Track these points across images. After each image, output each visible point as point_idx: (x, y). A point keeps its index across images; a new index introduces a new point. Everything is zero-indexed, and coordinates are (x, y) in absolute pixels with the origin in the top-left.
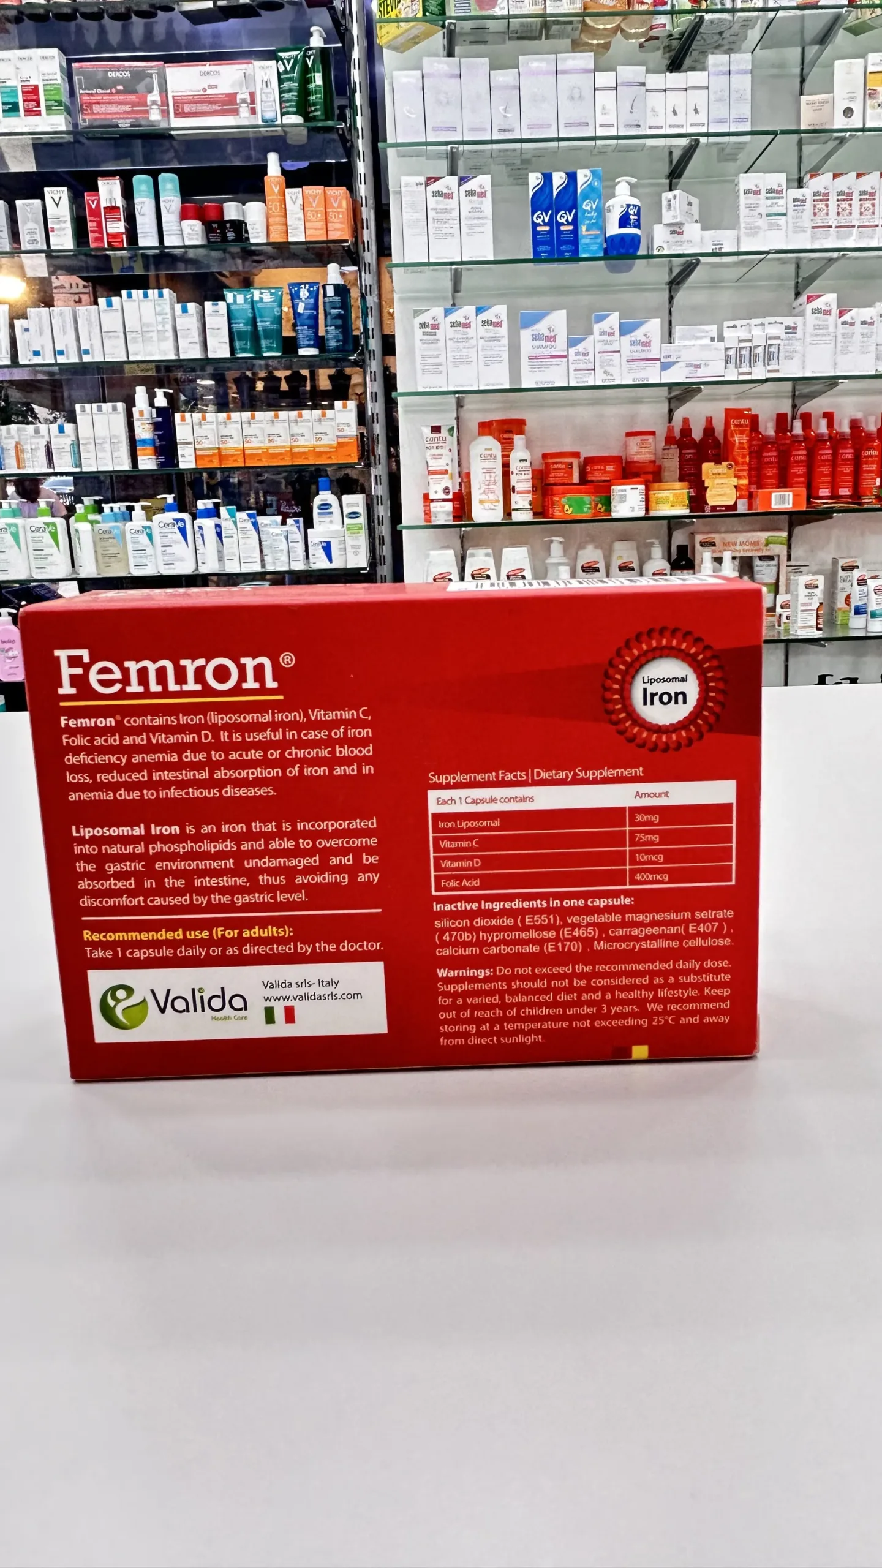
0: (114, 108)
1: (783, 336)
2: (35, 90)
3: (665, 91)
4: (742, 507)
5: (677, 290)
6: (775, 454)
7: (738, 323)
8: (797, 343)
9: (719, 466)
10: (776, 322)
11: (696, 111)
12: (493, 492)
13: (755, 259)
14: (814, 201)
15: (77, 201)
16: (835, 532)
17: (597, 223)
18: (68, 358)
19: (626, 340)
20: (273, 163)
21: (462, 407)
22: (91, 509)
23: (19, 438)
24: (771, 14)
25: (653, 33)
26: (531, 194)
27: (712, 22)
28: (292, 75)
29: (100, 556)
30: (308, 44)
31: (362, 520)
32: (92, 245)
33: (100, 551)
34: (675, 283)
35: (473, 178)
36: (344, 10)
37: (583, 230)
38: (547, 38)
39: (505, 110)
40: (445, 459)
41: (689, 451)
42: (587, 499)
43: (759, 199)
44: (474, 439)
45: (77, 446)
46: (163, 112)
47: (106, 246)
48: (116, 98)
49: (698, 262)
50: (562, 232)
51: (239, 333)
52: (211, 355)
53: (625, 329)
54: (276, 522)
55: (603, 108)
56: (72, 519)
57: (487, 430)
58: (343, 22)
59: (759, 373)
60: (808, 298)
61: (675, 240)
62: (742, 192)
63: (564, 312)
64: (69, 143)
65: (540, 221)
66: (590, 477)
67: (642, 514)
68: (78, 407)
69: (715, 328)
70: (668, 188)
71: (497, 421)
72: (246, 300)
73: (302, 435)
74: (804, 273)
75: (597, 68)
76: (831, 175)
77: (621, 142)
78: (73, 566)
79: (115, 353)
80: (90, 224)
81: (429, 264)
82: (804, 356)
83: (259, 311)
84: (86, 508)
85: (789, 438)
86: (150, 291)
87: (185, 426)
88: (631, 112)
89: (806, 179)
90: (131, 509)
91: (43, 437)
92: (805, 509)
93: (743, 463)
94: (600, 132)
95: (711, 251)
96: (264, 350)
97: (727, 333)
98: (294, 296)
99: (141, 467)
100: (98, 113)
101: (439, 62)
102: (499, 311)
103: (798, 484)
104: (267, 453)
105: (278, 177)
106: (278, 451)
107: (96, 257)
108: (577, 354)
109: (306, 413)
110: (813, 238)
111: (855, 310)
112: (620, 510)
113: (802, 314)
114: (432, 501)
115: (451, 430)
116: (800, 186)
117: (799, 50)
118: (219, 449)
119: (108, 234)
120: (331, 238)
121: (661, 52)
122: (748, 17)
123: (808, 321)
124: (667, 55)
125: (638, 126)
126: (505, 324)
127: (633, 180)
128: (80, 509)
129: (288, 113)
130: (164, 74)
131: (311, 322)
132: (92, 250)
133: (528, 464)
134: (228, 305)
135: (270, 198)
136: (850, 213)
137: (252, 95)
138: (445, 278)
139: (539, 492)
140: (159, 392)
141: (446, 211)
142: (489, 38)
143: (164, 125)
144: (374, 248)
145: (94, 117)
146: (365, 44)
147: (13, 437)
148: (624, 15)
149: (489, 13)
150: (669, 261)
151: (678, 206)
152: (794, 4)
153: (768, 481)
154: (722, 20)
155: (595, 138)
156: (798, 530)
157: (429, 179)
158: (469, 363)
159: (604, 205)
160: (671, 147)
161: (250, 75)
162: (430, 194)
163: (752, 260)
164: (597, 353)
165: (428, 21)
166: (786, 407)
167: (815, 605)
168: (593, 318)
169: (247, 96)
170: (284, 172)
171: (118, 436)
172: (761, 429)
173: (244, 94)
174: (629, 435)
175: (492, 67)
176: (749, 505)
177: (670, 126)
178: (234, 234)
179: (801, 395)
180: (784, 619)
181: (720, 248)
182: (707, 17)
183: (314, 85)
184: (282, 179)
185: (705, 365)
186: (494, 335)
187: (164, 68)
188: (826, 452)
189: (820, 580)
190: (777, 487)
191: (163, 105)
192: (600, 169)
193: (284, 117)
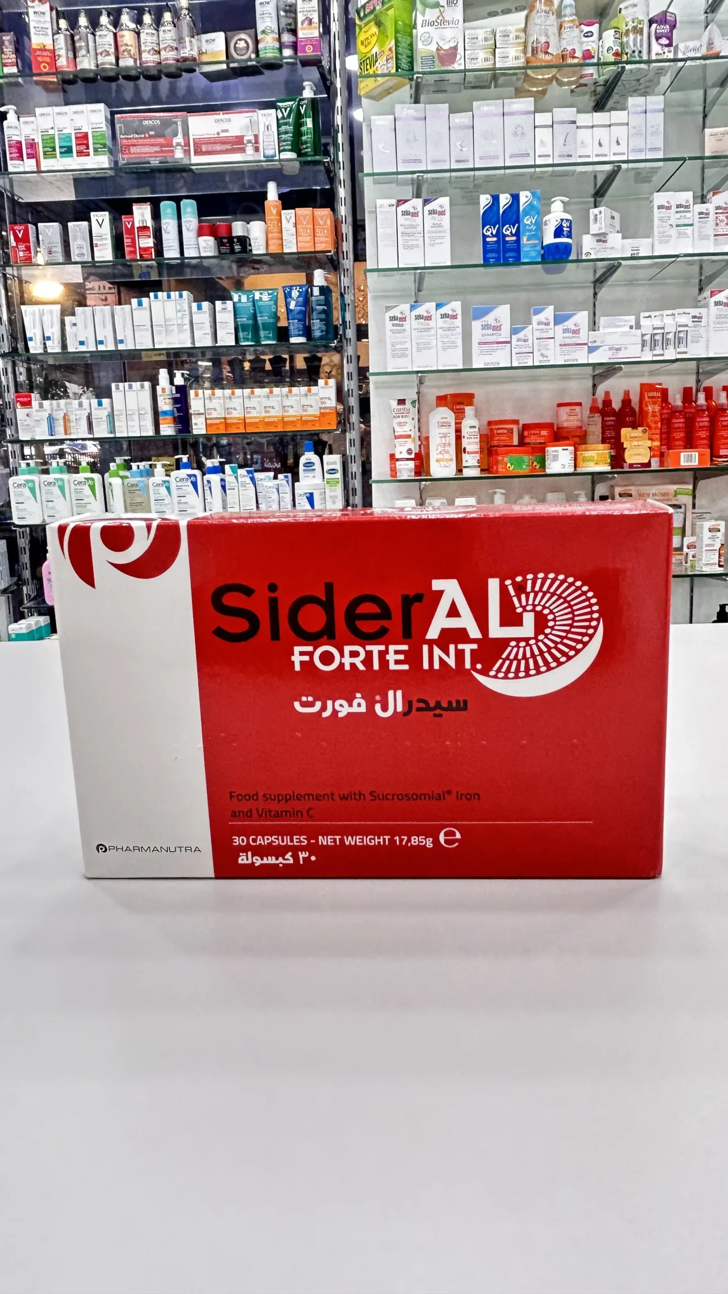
0: (147, 149)
1: (691, 324)
2: (86, 136)
3: (593, 127)
4: (655, 465)
5: (601, 288)
6: (682, 420)
7: (653, 314)
8: (703, 329)
9: (635, 431)
10: (684, 313)
11: (618, 143)
12: (447, 452)
13: (667, 262)
14: (716, 213)
15: (115, 222)
17: (536, 234)
18: (106, 347)
19: (559, 328)
20: (272, 192)
21: (423, 383)
22: (122, 467)
23: (67, 411)
24: (680, 64)
25: (582, 81)
26: (482, 212)
27: (631, 71)
28: (288, 120)
29: (128, 505)
30: (302, 95)
31: (339, 475)
32: (128, 257)
33: (128, 501)
34: (599, 281)
35: (435, 199)
36: (330, 67)
37: (524, 240)
38: (496, 87)
39: (461, 145)
40: (409, 426)
41: (610, 419)
42: (526, 458)
43: (670, 213)
44: (432, 410)
45: (111, 416)
46: (185, 151)
47: (138, 258)
48: (148, 141)
49: (619, 265)
50: (507, 242)
51: (243, 325)
52: (220, 343)
53: (559, 320)
54: (269, 476)
55: (542, 142)
56: (107, 475)
57: (443, 402)
58: (329, 77)
59: (670, 354)
60: (712, 292)
61: (600, 247)
62: (656, 207)
63: (509, 306)
64: (111, 177)
65: (489, 233)
66: (527, 440)
67: (571, 470)
68: (113, 385)
69: (633, 318)
70: (593, 205)
71: (452, 395)
72: (248, 299)
73: (292, 407)
74: (707, 271)
75: (536, 110)
77: (556, 168)
78: (107, 511)
79: (144, 342)
80: (125, 241)
81: (398, 269)
82: (708, 340)
83: (259, 309)
84: (118, 466)
85: (695, 407)
86: (172, 293)
87: (197, 401)
88: (565, 145)
89: (709, 196)
90: (153, 467)
91: (85, 409)
92: (709, 466)
93: (656, 428)
94: (539, 161)
95: (630, 256)
96: (262, 339)
97: (643, 322)
98: (287, 296)
99: (162, 433)
100: (134, 153)
101: (408, 109)
102: (455, 306)
103: (702, 446)
104: (263, 422)
105: (276, 201)
106: (272, 420)
107: (130, 266)
108: (519, 340)
109: (294, 389)
110: (715, 244)
112: (553, 467)
113: (706, 306)
114: (398, 460)
115: (413, 402)
116: (703, 202)
117: (701, 92)
118: (225, 418)
119: (140, 248)
120: (317, 249)
121: (587, 97)
122: (661, 66)
123: (710, 311)
124: (593, 98)
125: (571, 156)
126: (459, 317)
127: (566, 199)
128: (113, 467)
129: (284, 150)
130: (187, 121)
131: (301, 316)
132: (127, 260)
133: (476, 430)
134: (234, 304)
135: (269, 218)
137: (256, 137)
138: (409, 281)
139: (486, 451)
141: (412, 226)
142: (449, 88)
143: (186, 161)
144: (351, 256)
145: (131, 156)
146: (347, 94)
147: (62, 410)
148: (559, 67)
149: (450, 68)
150: (595, 264)
151: (603, 218)
152: (699, 55)
153: (677, 443)
154: (639, 69)
155: (535, 166)
156: (702, 484)
157: (399, 201)
158: (430, 348)
159: (542, 220)
160: (596, 172)
161: (255, 121)
162: (399, 213)
163: (663, 263)
164: (535, 341)
165: (399, 76)
166: (691, 382)
167: (718, 546)
168: (532, 311)
169: (252, 138)
170: (281, 196)
171: (144, 409)
172: (670, 400)
173: (249, 137)
174: (560, 405)
175: (452, 111)
176: (662, 463)
177: (597, 156)
178: (239, 247)
179: (704, 373)
180: (690, 558)
181: (638, 253)
182: (628, 67)
183: (305, 128)
184: (279, 203)
185: (625, 348)
186: (451, 326)
187: (187, 116)
188: (725, 420)
189: (722, 525)
190: (685, 448)
191: (185, 146)
192: (538, 191)
193: (281, 154)
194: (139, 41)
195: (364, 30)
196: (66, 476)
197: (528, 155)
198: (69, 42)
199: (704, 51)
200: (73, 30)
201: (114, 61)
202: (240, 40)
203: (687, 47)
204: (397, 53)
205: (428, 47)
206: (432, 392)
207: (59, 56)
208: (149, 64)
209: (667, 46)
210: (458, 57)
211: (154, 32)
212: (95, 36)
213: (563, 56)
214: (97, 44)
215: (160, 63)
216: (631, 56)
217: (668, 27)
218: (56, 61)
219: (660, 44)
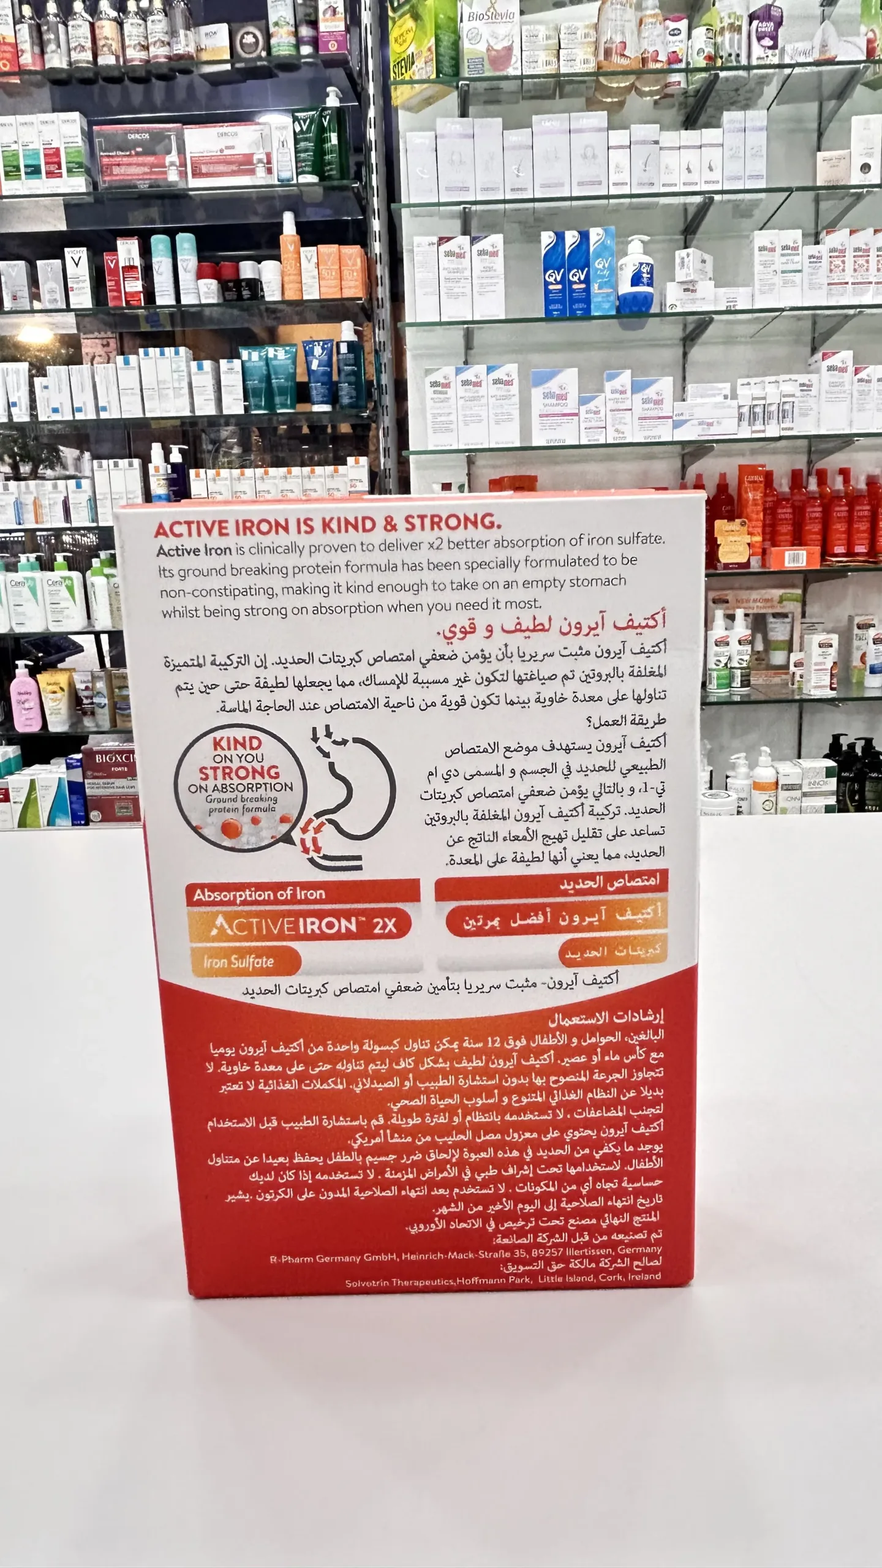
0: (132, 170)
2: (57, 152)
3: (680, 148)
4: (755, 565)
5: (692, 346)
6: (790, 510)
7: (753, 380)
8: (812, 400)
9: (731, 523)
10: (791, 380)
11: (711, 169)
13: (770, 316)
14: (831, 257)
15: (96, 261)
16: (851, 590)
17: (609, 281)
18: (86, 414)
19: (638, 397)
20: (289, 221)
21: (473, 463)
22: (108, 564)
23: (38, 494)
24: (787, 71)
25: (669, 90)
26: (543, 252)
27: (727, 79)
28: (308, 135)
29: (115, 610)
30: (325, 104)
32: (111, 304)
33: (115, 605)
34: (690, 339)
35: (486, 237)
36: (360, 70)
37: (595, 288)
38: (561, 97)
39: (519, 170)
43: (774, 256)
45: (93, 502)
46: (181, 172)
47: (124, 305)
48: (134, 160)
49: (711, 320)
50: (574, 291)
51: (254, 390)
52: (226, 412)
53: (637, 387)
55: (617, 167)
56: (88, 573)
57: (498, 485)
58: (359, 81)
59: (773, 431)
60: (824, 355)
61: (688, 298)
62: (756, 249)
63: (576, 370)
64: (90, 204)
65: (552, 280)
69: (728, 385)
70: (682, 244)
71: (509, 477)
72: (260, 357)
73: (314, 490)
74: (822, 327)
75: (611, 127)
76: (848, 230)
77: (634, 200)
78: (89, 617)
79: (132, 411)
80: (108, 284)
81: (441, 324)
82: (819, 413)
83: (273, 368)
84: (102, 562)
85: (804, 494)
86: (167, 350)
87: (199, 482)
88: (645, 171)
89: (823, 235)
91: (61, 492)
92: (819, 568)
93: (757, 520)
94: (613, 191)
95: (725, 309)
96: (278, 406)
97: (740, 391)
98: (308, 353)
100: (117, 175)
101: (453, 123)
102: (510, 369)
103: (812, 543)
105: (293, 236)
107: (114, 315)
108: (587, 412)
109: (319, 469)
110: (829, 294)
111: (872, 367)
113: (817, 371)
115: (461, 487)
116: (817, 243)
117: (817, 105)
120: (345, 296)
121: (675, 110)
122: (764, 73)
123: (822, 378)
124: (683, 112)
125: (653, 184)
126: (516, 382)
128: (96, 563)
129: (303, 173)
130: (183, 134)
131: (325, 379)
132: (111, 308)
134: (243, 363)
135: (286, 256)
136: (867, 270)
137: (268, 155)
138: (455, 338)
141: (457, 271)
142: (503, 97)
143: (182, 185)
144: (388, 305)
145: (115, 178)
146: (381, 102)
147: (31, 493)
148: (638, 73)
149: (504, 73)
150: (685, 319)
151: (691, 264)
152: (810, 60)
153: (782, 538)
154: (736, 78)
155: (608, 197)
156: (813, 587)
157: (441, 239)
158: (480, 421)
159: (617, 264)
160: (685, 204)
161: (267, 135)
162: (442, 255)
163: (765, 318)
164: (608, 412)
165: (443, 83)
166: (801, 463)
167: (829, 665)
168: (605, 376)
169: (264, 157)
170: (300, 227)
171: (133, 492)
172: (775, 485)
173: (260, 155)
175: (505, 127)
176: (764, 565)
177: (684, 184)
178: (249, 292)
179: (816, 452)
180: (797, 678)
181: (734, 306)
182: (724, 74)
183: (329, 144)
184: (297, 238)
185: (718, 422)
186: (505, 393)
187: (183, 129)
188: (841, 510)
189: (834, 639)
190: (793, 545)
191: (181, 166)
192: (613, 228)
193: (300, 177)
194: (122, 35)
195: (398, 24)
196: (39, 575)
197: (600, 183)
198: (35, 34)
199: (816, 56)
200: (40, 19)
201: (91, 59)
202: (248, 33)
203: (795, 50)
204: (438, 55)
205: (477, 47)
206: (486, 473)
207: (23, 51)
208: (134, 63)
209: (770, 48)
210: (514, 60)
211: (141, 22)
212: (66, 26)
213: (643, 59)
214: (70, 37)
215: (148, 62)
216: (727, 61)
217: (772, 24)
218: (18, 57)
219: (762, 46)
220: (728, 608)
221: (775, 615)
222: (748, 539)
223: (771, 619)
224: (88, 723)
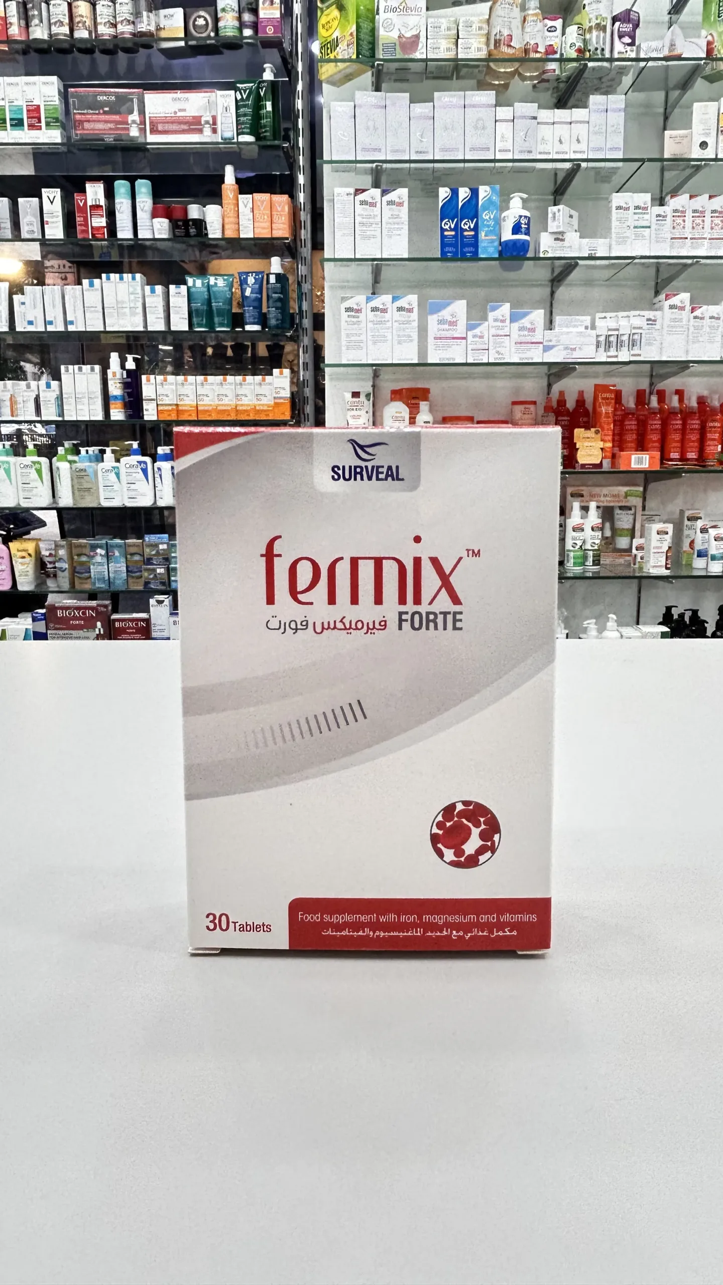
0: (100, 126)
1: (645, 327)
2: (37, 109)
3: (554, 123)
4: (606, 465)
5: (558, 287)
6: (635, 423)
7: (608, 315)
8: (656, 334)
9: (588, 431)
10: (639, 315)
11: (578, 141)
13: (624, 263)
14: (673, 216)
15: (67, 200)
16: (683, 489)
17: (494, 229)
18: (56, 327)
19: (515, 326)
20: (230, 174)
21: (378, 377)
22: (70, 451)
23: (14, 390)
24: (642, 64)
25: (545, 76)
26: (441, 204)
27: (594, 68)
28: (247, 103)
29: (76, 490)
30: (262, 78)
32: (80, 236)
34: (557, 280)
35: (393, 190)
36: (291, 51)
37: (482, 235)
38: (457, 79)
39: (422, 136)
40: (363, 419)
41: (563, 418)
43: (628, 214)
44: (387, 403)
45: (60, 399)
46: (140, 129)
47: (90, 237)
48: (102, 117)
49: (577, 264)
50: (465, 237)
51: (197, 310)
52: (173, 328)
53: (514, 318)
55: (503, 137)
56: (54, 459)
57: (398, 396)
58: (290, 61)
59: (624, 356)
60: (667, 296)
61: (558, 245)
62: (614, 208)
63: (464, 302)
64: (64, 153)
65: (447, 227)
68: (63, 368)
69: (589, 318)
70: (552, 203)
71: (407, 389)
72: (203, 284)
73: (246, 396)
74: (664, 275)
75: (498, 104)
76: (687, 196)
77: (516, 164)
78: (54, 496)
79: (95, 325)
80: (78, 219)
81: (355, 260)
82: (661, 343)
83: (214, 293)
84: (66, 450)
85: (647, 410)
86: (125, 275)
87: (149, 386)
88: (525, 141)
89: (667, 198)
90: (103, 452)
91: (33, 391)
92: (658, 469)
93: (608, 430)
94: (499, 156)
95: (587, 255)
96: (217, 325)
97: (598, 323)
98: (243, 283)
99: (112, 418)
100: (88, 130)
101: (368, 96)
102: (411, 300)
103: (653, 449)
104: (216, 410)
105: (233, 185)
106: (225, 408)
107: (82, 245)
109: (249, 378)
111: (705, 307)
113: (661, 309)
115: (368, 396)
116: (662, 205)
117: (664, 93)
118: (177, 405)
119: (92, 228)
120: (274, 236)
121: (550, 92)
122: (623, 65)
123: (665, 315)
124: (555, 95)
125: (530, 152)
126: (416, 310)
128: (61, 450)
129: (243, 133)
130: (143, 98)
131: (256, 304)
132: (79, 239)
134: (189, 289)
135: (226, 201)
136: (703, 228)
137: (214, 118)
138: (366, 272)
140: (130, 358)
141: (369, 217)
142: (409, 77)
143: (141, 140)
144: (309, 245)
146: (308, 79)
147: (8, 391)
148: (521, 61)
149: (412, 56)
150: (553, 263)
151: (561, 218)
152: (661, 56)
153: (629, 445)
154: (601, 68)
155: (494, 161)
156: (652, 486)
157: (357, 190)
158: (385, 341)
159: (500, 216)
160: (556, 169)
161: (213, 101)
162: (357, 203)
163: (620, 264)
164: (490, 336)
165: (361, 63)
166: (644, 384)
167: (665, 549)
168: (488, 307)
169: (210, 119)
170: (238, 181)
171: (94, 393)
172: (624, 401)
173: (207, 117)
174: (514, 403)
175: (412, 101)
176: (613, 464)
177: (557, 153)
178: (194, 230)
179: (657, 376)
180: (639, 559)
181: (595, 253)
182: (590, 64)
183: (265, 111)
184: (236, 187)
185: (580, 348)
186: (406, 319)
187: (143, 94)
188: (677, 423)
189: (670, 528)
190: (637, 450)
191: (141, 124)
192: (498, 187)
193: (240, 137)
194: (95, 14)
195: (325, 13)
196: (12, 459)
198: (21, 10)
199: (666, 52)
201: (68, 32)
202: (200, 17)
203: (649, 47)
204: (358, 39)
205: (390, 34)
206: (388, 384)
207: (11, 24)
208: (104, 38)
209: (629, 45)
210: (420, 45)
211: (110, 4)
212: (48, 4)
213: (525, 50)
214: (51, 14)
215: (115, 37)
216: (594, 53)
217: (631, 26)
218: (7, 29)
219: (624, 43)
220: (582, 501)
221: (621, 508)
222: (601, 444)
223: (619, 512)
224: (51, 584)
